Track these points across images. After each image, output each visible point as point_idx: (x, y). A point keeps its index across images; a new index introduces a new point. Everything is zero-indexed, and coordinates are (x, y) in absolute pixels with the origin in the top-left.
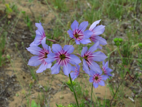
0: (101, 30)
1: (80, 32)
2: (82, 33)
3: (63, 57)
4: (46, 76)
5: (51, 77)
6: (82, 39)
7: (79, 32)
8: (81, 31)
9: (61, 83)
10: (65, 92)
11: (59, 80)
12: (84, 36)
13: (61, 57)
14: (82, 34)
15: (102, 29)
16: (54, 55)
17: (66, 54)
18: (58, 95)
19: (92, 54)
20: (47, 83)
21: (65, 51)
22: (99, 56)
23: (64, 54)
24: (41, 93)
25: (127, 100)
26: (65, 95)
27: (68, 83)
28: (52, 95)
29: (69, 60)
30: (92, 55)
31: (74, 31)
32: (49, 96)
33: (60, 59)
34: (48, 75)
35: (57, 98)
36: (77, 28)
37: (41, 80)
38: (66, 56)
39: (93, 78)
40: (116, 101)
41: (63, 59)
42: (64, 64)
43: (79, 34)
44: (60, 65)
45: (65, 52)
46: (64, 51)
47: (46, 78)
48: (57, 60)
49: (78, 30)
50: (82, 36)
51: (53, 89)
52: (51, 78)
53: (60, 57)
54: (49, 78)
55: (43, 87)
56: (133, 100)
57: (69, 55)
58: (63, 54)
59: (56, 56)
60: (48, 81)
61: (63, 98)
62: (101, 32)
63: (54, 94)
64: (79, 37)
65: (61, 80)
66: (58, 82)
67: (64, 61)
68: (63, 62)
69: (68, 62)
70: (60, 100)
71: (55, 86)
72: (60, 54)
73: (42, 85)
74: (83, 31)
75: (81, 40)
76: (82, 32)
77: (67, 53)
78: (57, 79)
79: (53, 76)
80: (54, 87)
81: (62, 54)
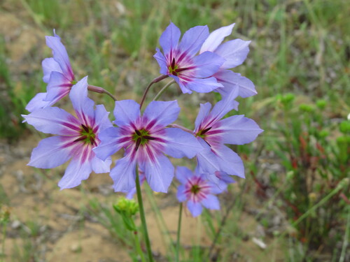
0: (236, 53)
1: (184, 59)
2: (189, 61)
3: (141, 137)
4: (28, 194)
5: (41, 195)
6: (193, 77)
7: (180, 59)
8: (188, 55)
9: (69, 212)
10: (83, 233)
11: (64, 204)
12: (197, 69)
13: (136, 139)
14: (191, 63)
15: (240, 52)
16: (118, 134)
17: (152, 129)
18: (67, 243)
19: (218, 125)
20: (32, 212)
21: (152, 119)
22: (240, 129)
23: (145, 127)
24: (19, 241)
25: (247, 245)
26: (84, 243)
27: (119, 208)
28: (49, 245)
29: (161, 146)
30: (217, 127)
31: (167, 56)
32: (43, 247)
33: (134, 145)
34: (34, 193)
35: (64, 250)
36: (176, 47)
37: (16, 205)
38: (152, 135)
39: (185, 190)
40: (219, 251)
41: (141, 143)
42: (146, 160)
43: (180, 63)
44: (134, 161)
45: (148, 123)
46: (146, 119)
47: (29, 201)
48: (125, 147)
49: (179, 52)
50: (191, 71)
51: (49, 229)
52: (43, 200)
53: (133, 137)
54: (36, 201)
55: (24, 224)
56: (262, 245)
57: (162, 131)
58: (142, 129)
59: (123, 137)
60: (34, 209)
61: (79, 251)
62: (237, 60)
63: (53, 242)
64: (183, 73)
65: (69, 202)
66: (60, 208)
67: (145, 148)
68: (142, 153)
69: (158, 152)
70: (74, 256)
71: (55, 220)
72: (133, 131)
73: (19, 219)
74: (193, 56)
75: (189, 83)
76: (189, 57)
77: (155, 125)
78: (57, 202)
79: (47, 195)
80: (52, 224)
81: (138, 127)
